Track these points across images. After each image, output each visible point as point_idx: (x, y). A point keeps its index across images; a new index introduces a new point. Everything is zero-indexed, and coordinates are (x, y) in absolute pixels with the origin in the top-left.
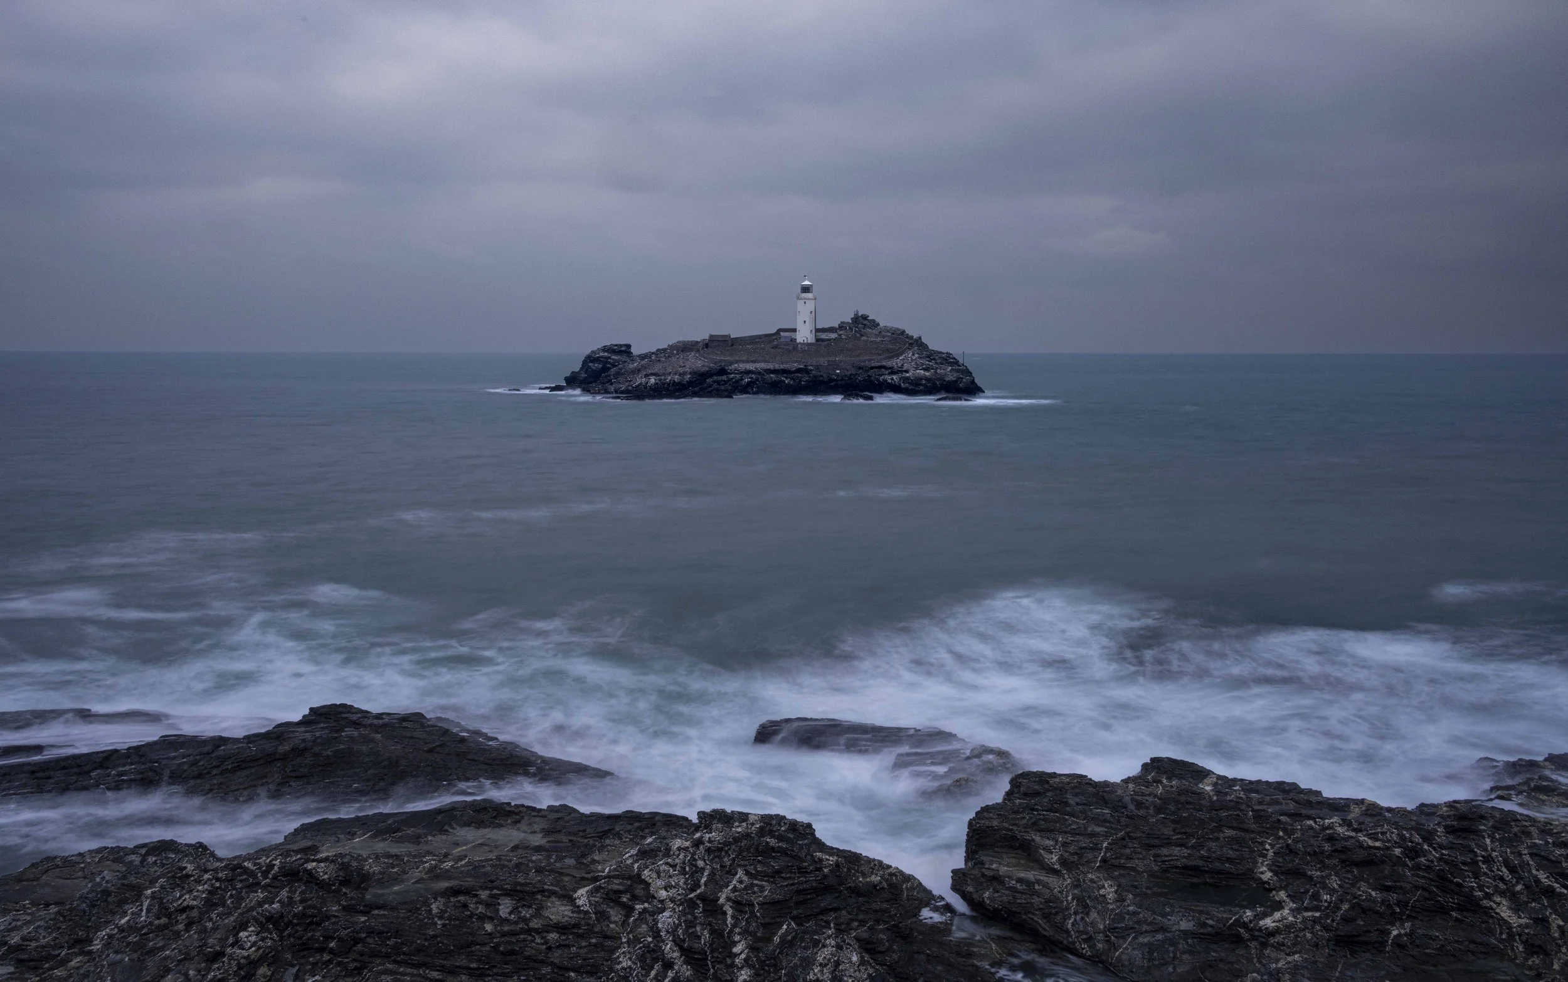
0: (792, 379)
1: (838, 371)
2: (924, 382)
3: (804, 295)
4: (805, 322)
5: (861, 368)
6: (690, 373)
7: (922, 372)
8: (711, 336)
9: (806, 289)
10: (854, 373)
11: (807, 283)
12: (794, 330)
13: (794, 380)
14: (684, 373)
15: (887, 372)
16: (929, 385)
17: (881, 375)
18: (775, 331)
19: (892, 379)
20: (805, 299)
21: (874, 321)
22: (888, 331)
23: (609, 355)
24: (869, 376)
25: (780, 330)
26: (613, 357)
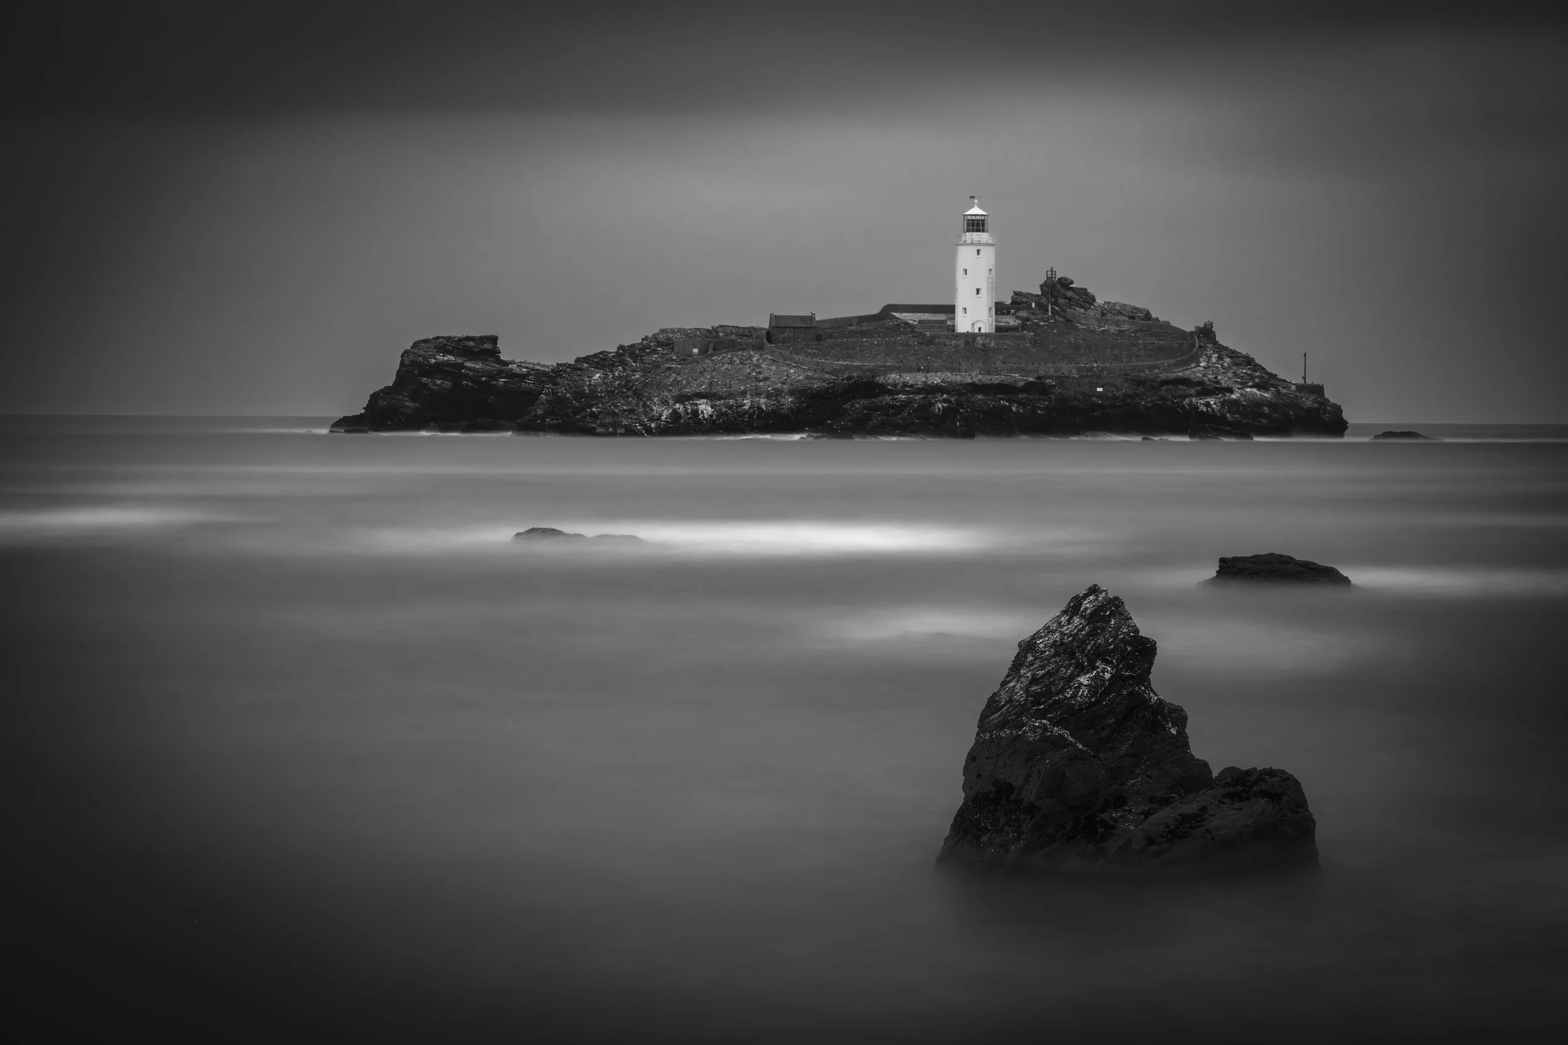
0: (1020, 403)
1: (1100, 389)
2: (1266, 410)
3: (976, 236)
4: (978, 291)
5: (1140, 383)
6: (792, 393)
7: (1255, 390)
8: (775, 319)
9: (976, 225)
10: (1130, 392)
11: (976, 211)
12: (950, 310)
13: (1024, 406)
14: (778, 393)
15: (1192, 391)
16: (1276, 416)
17: (1185, 397)
18: (875, 310)
19: (1208, 405)
20: (980, 244)
21: (1084, 292)
22: (1120, 313)
23: (460, 361)
24: (1163, 398)
25: (889, 309)
26: (468, 364)
